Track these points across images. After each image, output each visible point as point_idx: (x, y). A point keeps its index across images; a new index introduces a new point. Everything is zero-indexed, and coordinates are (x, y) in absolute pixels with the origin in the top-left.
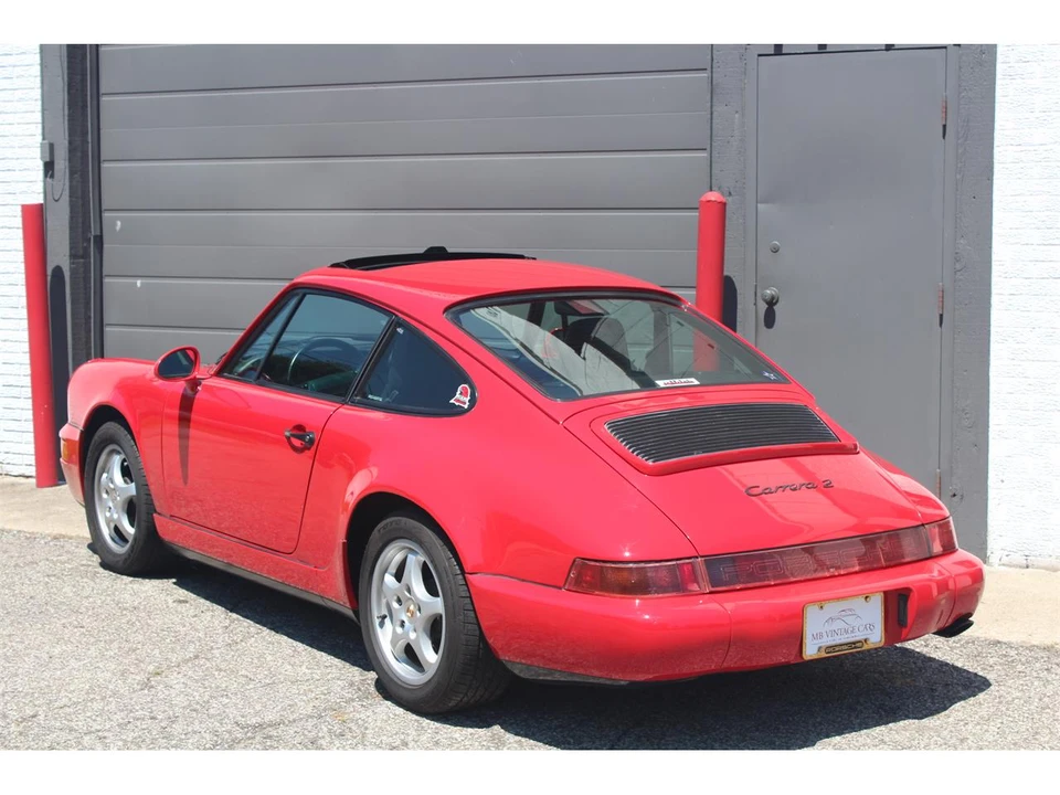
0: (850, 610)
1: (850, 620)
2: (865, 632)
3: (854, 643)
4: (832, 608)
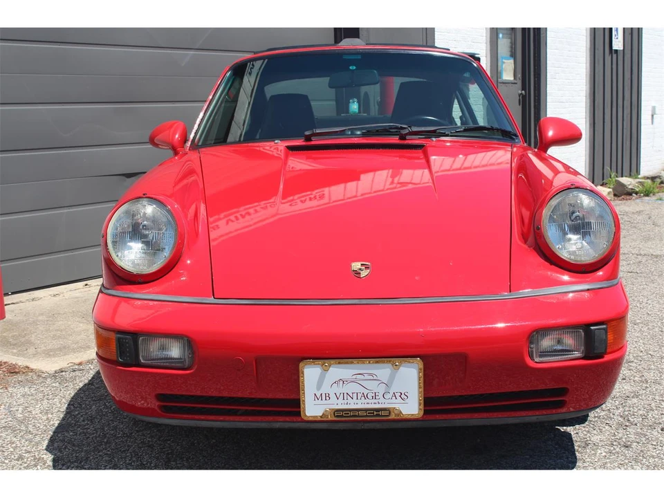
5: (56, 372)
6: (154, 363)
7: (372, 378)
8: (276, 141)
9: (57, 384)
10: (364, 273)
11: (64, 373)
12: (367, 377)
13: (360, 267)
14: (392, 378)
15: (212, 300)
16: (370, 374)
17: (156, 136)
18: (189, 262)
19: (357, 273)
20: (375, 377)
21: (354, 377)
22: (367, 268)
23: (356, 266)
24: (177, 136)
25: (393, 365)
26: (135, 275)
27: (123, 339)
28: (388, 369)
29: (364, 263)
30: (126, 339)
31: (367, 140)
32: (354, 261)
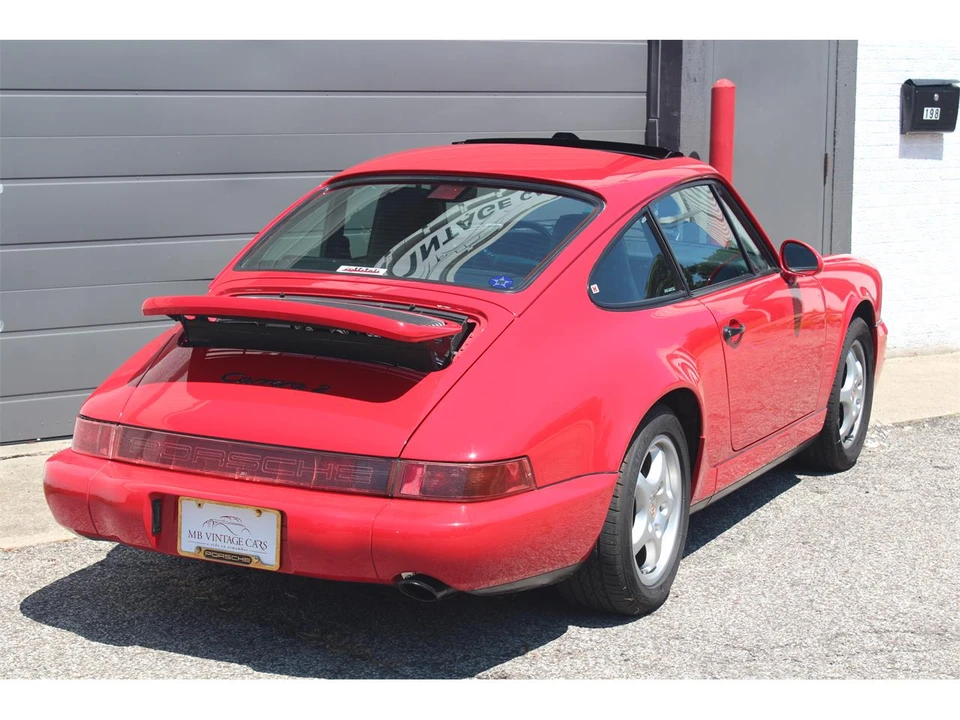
0: (236, 519)
1: (235, 529)
2: (254, 548)
3: (241, 556)
4: (213, 510)
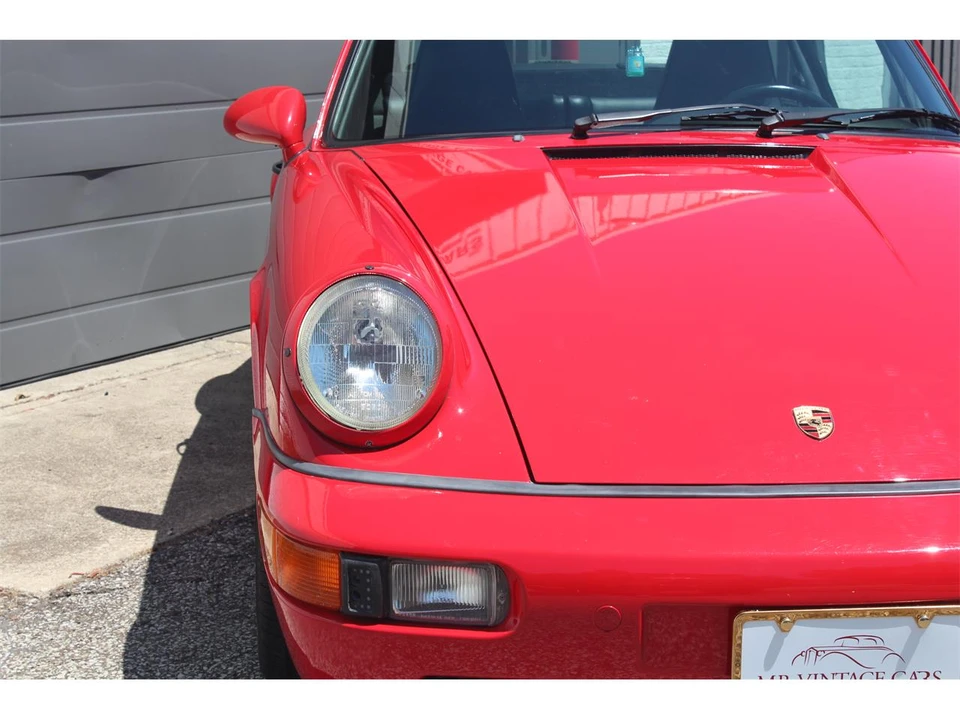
5: (52, 595)
6: (424, 615)
7: (872, 644)
8: (517, 137)
9: (72, 625)
10: (825, 430)
11: (73, 598)
12: (864, 642)
13: (810, 416)
14: (912, 645)
15: (529, 487)
16: (871, 638)
17: (239, 118)
18: (460, 411)
19: (809, 430)
20: (880, 643)
21: (840, 642)
22: (826, 419)
23: (804, 413)
24: (290, 119)
25: (917, 619)
26: (358, 433)
27: (358, 567)
28: (907, 627)
29: (817, 408)
30: (365, 568)
31: (691, 135)
32: (798, 405)
